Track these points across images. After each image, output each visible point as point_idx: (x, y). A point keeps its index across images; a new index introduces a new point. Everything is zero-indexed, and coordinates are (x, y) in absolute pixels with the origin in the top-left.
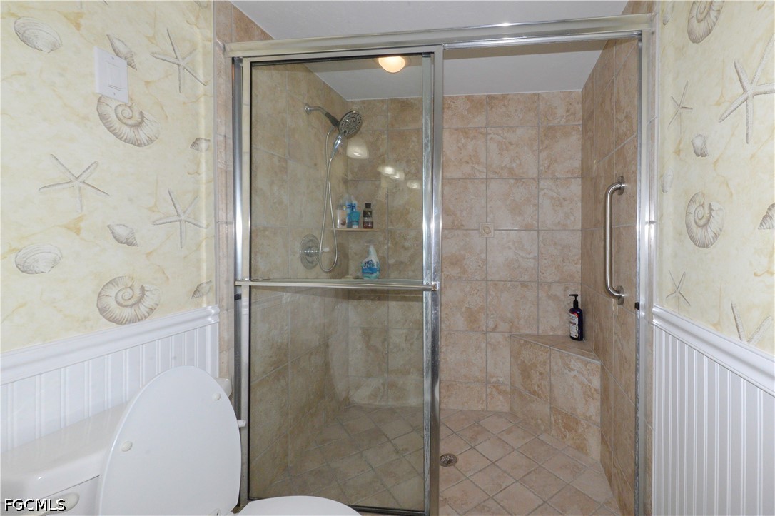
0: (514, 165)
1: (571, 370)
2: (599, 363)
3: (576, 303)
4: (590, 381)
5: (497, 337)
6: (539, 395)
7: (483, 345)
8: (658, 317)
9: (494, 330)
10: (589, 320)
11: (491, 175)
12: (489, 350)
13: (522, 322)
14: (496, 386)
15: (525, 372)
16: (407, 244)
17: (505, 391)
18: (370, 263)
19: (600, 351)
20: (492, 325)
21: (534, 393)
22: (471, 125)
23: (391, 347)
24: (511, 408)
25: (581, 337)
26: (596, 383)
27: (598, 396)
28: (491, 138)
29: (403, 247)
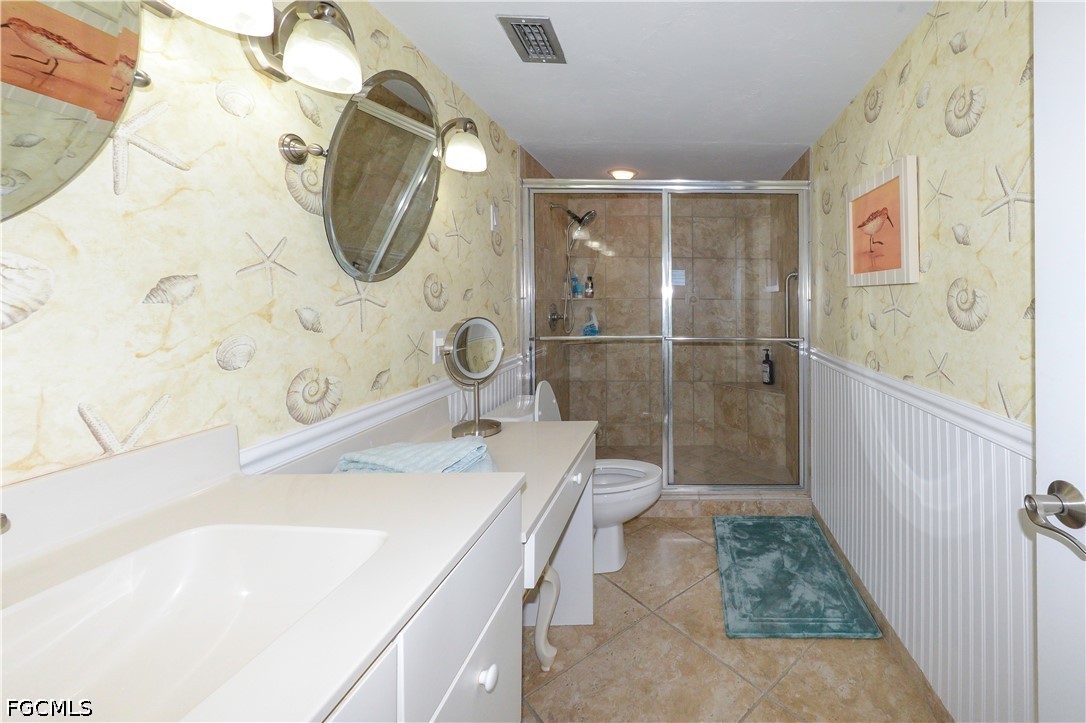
0: (716, 248)
1: (763, 403)
2: (784, 396)
3: (767, 355)
4: (778, 410)
5: (704, 385)
6: (739, 427)
7: (691, 392)
8: (814, 354)
9: (700, 380)
10: (777, 368)
11: (697, 255)
12: (696, 395)
13: (724, 372)
14: (703, 425)
15: (727, 410)
16: (623, 311)
17: (710, 429)
18: (592, 326)
19: (784, 388)
20: (698, 376)
21: (735, 426)
22: (679, 215)
23: (609, 396)
24: (715, 442)
25: (772, 381)
26: (782, 410)
27: (784, 420)
28: (697, 226)
29: (620, 312)
